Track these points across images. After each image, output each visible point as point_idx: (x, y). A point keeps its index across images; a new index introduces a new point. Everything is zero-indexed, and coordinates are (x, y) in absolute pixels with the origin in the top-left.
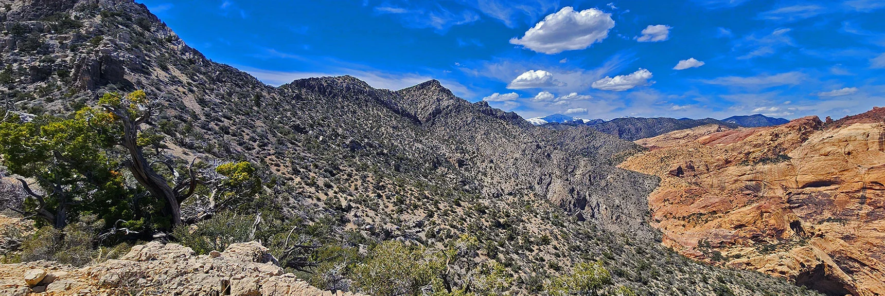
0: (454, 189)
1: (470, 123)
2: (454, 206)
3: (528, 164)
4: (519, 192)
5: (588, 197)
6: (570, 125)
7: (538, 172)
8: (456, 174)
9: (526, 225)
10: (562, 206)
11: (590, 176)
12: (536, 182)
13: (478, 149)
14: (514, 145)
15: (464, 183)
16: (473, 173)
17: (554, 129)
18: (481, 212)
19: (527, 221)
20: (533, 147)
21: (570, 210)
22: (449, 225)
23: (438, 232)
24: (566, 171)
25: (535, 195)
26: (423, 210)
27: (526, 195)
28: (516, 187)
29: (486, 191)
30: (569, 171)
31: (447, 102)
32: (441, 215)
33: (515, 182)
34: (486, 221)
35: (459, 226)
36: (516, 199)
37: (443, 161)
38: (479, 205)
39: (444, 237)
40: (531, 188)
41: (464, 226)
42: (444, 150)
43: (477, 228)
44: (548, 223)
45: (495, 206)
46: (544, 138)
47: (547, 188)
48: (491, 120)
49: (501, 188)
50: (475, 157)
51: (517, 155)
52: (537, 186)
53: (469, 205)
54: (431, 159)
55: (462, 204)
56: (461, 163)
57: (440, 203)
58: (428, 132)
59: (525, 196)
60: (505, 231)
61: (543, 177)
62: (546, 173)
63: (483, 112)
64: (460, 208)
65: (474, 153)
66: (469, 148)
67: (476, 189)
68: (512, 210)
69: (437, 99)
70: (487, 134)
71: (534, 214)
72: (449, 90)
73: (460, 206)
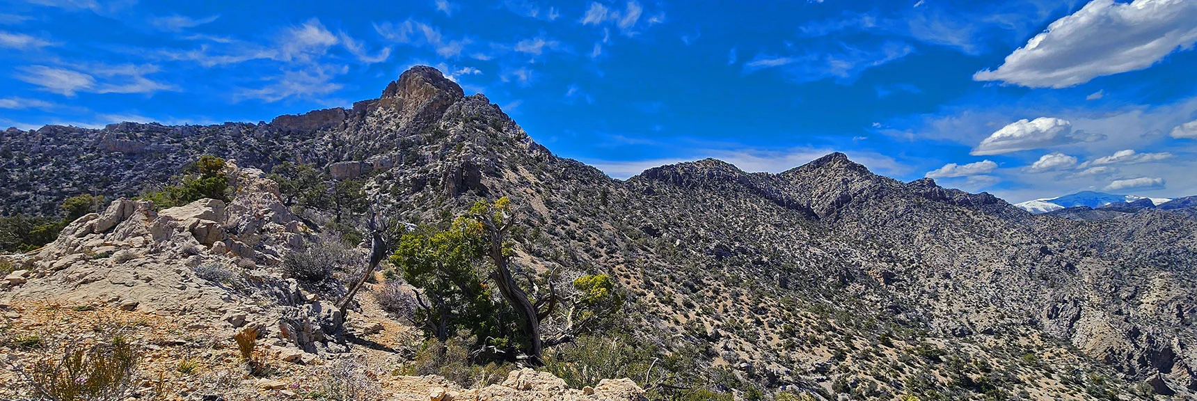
0: (878, 318)
1: (902, 215)
2: (880, 346)
3: (1023, 281)
4: (1007, 329)
5: (1177, 349)
6: (1120, 210)
7: (1047, 296)
8: (881, 295)
9: (1027, 389)
10: (1108, 361)
11: (1179, 307)
12: (1044, 314)
13: (919, 256)
14: (990, 248)
15: (896, 309)
16: (912, 294)
17: (1080, 219)
18: (931, 358)
19: (1028, 382)
20: (1033, 253)
21: (1132, 371)
22: (873, 374)
23: (855, 384)
24: (1115, 296)
25: (1043, 337)
26: (826, 348)
27: (1023, 335)
28: (1002, 322)
29: (939, 324)
30: (1124, 295)
31: (860, 184)
32: (857, 358)
33: (997, 311)
34: (942, 375)
35: (892, 379)
36: (1001, 342)
37: (856, 273)
38: (928, 346)
39: (864, 393)
40: (1033, 323)
41: (899, 378)
42: (857, 257)
43: (924, 385)
44: (1080, 391)
45: (958, 351)
46: (1056, 236)
47: (1071, 325)
48: (942, 209)
49: (968, 321)
50: (914, 268)
51: (1001, 267)
52: (1046, 322)
53: (908, 346)
54: (836, 271)
55: (895, 342)
56: (889, 278)
57: (855, 339)
58: (831, 230)
59: (1020, 338)
60: (981, 395)
61: (1060, 306)
62: (1066, 298)
63: (927, 195)
64: (891, 350)
65: (912, 261)
66: (903, 254)
67: (919, 320)
68: (994, 360)
69: (843, 180)
70: (935, 231)
71: (1044, 372)
72: (862, 166)
73: (891, 346)
